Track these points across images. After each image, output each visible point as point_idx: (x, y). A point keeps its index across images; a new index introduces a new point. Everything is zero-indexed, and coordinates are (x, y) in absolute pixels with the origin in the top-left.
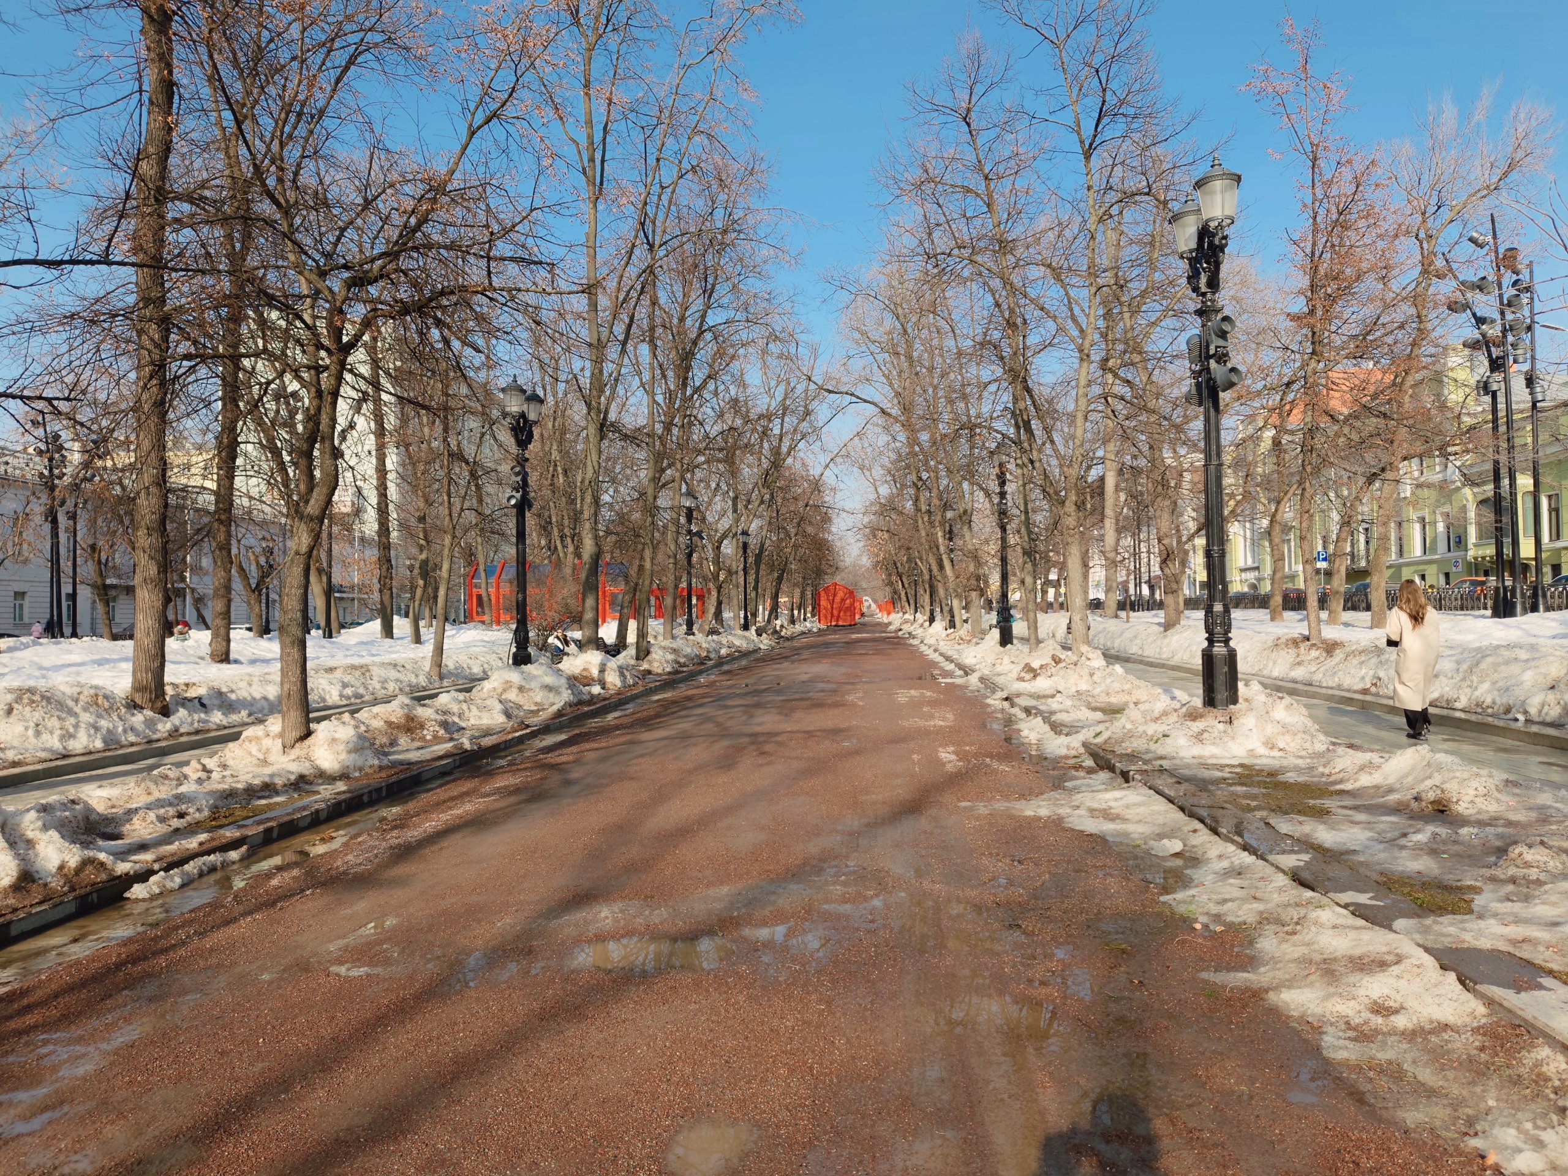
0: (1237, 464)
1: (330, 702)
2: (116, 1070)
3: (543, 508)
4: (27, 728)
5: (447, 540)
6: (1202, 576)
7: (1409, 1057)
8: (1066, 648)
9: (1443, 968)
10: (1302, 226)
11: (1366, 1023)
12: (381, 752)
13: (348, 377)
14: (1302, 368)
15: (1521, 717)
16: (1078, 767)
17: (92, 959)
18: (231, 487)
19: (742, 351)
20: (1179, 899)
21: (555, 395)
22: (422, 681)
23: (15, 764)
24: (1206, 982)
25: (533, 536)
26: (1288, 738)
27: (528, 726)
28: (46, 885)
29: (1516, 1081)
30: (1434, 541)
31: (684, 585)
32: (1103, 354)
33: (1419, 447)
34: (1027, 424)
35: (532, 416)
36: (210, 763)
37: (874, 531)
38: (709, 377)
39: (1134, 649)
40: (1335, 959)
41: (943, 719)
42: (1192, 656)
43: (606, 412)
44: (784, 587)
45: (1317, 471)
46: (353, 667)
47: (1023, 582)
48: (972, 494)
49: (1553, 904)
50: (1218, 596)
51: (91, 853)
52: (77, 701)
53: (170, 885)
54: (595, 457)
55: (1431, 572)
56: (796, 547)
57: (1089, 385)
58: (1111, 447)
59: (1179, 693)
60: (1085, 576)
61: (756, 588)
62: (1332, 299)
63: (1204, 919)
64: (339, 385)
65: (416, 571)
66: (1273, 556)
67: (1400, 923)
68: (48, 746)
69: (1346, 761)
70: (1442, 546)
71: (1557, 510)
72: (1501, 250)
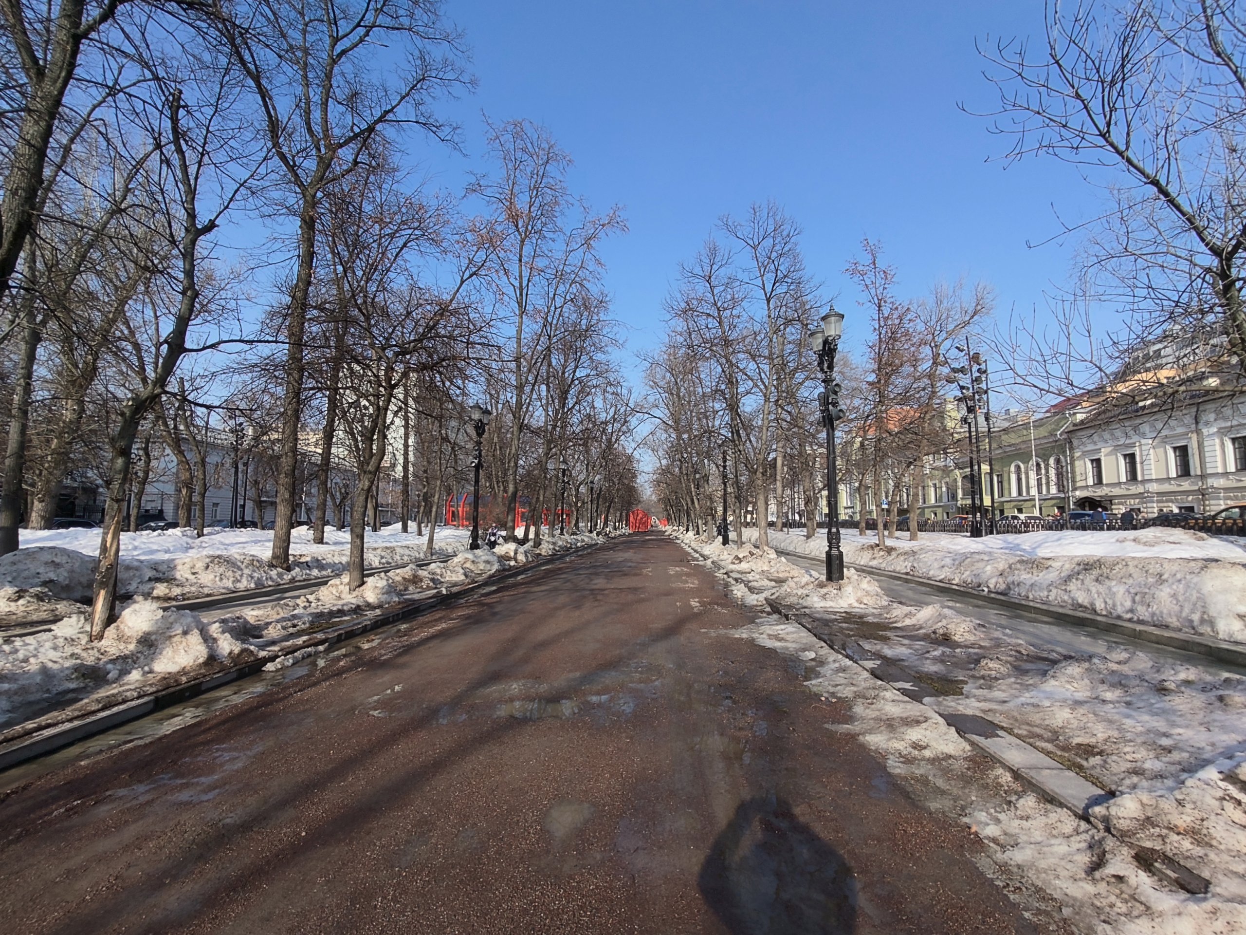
0: (842, 455)
1: (374, 566)
2: (254, 767)
3: (488, 467)
4: (216, 577)
5: (438, 483)
6: (826, 510)
7: (931, 773)
8: (757, 547)
9: (949, 724)
10: (874, 337)
11: (910, 753)
12: (400, 594)
13: (393, 399)
14: (874, 408)
15: (986, 589)
16: (762, 612)
17: (243, 704)
18: (330, 453)
19: (593, 390)
20: (813, 684)
21: (497, 409)
22: (422, 556)
23: (208, 595)
24: (827, 729)
25: (482, 481)
26: (869, 598)
27: (476, 582)
28: (222, 662)
29: (986, 787)
30: (941, 496)
31: (560, 508)
32: (776, 398)
33: (933, 449)
34: (738, 432)
35: (485, 421)
36: (311, 598)
37: (658, 483)
38: (576, 403)
39: (791, 548)
40: (893, 719)
41: (693, 583)
42: (821, 553)
43: (523, 420)
44: (611, 511)
45: (882, 460)
46: (387, 548)
47: (734, 511)
48: (709, 466)
49: (1004, 691)
50: (834, 524)
51: (246, 646)
52: (242, 563)
53: (286, 663)
54: (516, 442)
55: (939, 511)
56: (618, 490)
57: (769, 414)
58: (780, 444)
59: (813, 573)
60: (767, 509)
61: (597, 511)
62: (888, 376)
63: (825, 695)
64: (389, 405)
65: (421, 498)
66: (860, 501)
67: (926, 700)
68: (226, 586)
69: (898, 611)
70: (945, 499)
71: (1001, 482)
72: (971, 354)
